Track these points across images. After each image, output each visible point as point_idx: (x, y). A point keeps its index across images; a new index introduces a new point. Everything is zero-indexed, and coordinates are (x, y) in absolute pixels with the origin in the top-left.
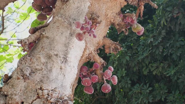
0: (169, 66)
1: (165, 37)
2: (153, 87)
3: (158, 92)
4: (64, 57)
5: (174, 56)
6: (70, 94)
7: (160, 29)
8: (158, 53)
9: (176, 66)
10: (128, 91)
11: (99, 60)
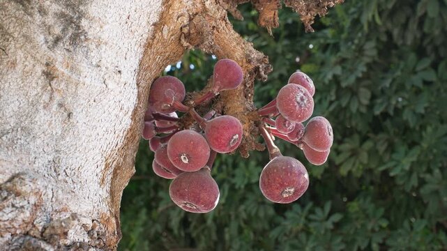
0: (391, 148)
1: (375, 62)
2: (344, 210)
3: (359, 227)
4: (62, 15)
5: (407, 116)
6: (102, 216)
7: (360, 39)
8: (358, 110)
9: (412, 145)
10: (267, 227)
11: (239, 47)
